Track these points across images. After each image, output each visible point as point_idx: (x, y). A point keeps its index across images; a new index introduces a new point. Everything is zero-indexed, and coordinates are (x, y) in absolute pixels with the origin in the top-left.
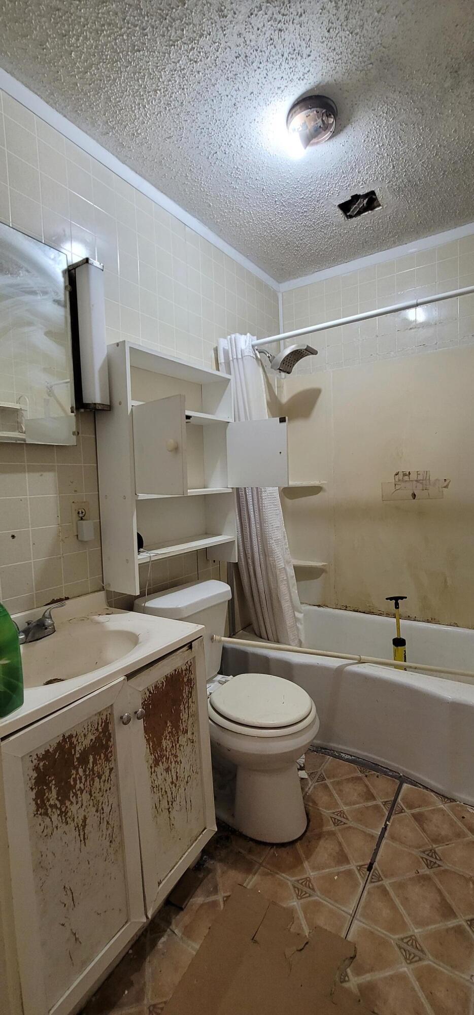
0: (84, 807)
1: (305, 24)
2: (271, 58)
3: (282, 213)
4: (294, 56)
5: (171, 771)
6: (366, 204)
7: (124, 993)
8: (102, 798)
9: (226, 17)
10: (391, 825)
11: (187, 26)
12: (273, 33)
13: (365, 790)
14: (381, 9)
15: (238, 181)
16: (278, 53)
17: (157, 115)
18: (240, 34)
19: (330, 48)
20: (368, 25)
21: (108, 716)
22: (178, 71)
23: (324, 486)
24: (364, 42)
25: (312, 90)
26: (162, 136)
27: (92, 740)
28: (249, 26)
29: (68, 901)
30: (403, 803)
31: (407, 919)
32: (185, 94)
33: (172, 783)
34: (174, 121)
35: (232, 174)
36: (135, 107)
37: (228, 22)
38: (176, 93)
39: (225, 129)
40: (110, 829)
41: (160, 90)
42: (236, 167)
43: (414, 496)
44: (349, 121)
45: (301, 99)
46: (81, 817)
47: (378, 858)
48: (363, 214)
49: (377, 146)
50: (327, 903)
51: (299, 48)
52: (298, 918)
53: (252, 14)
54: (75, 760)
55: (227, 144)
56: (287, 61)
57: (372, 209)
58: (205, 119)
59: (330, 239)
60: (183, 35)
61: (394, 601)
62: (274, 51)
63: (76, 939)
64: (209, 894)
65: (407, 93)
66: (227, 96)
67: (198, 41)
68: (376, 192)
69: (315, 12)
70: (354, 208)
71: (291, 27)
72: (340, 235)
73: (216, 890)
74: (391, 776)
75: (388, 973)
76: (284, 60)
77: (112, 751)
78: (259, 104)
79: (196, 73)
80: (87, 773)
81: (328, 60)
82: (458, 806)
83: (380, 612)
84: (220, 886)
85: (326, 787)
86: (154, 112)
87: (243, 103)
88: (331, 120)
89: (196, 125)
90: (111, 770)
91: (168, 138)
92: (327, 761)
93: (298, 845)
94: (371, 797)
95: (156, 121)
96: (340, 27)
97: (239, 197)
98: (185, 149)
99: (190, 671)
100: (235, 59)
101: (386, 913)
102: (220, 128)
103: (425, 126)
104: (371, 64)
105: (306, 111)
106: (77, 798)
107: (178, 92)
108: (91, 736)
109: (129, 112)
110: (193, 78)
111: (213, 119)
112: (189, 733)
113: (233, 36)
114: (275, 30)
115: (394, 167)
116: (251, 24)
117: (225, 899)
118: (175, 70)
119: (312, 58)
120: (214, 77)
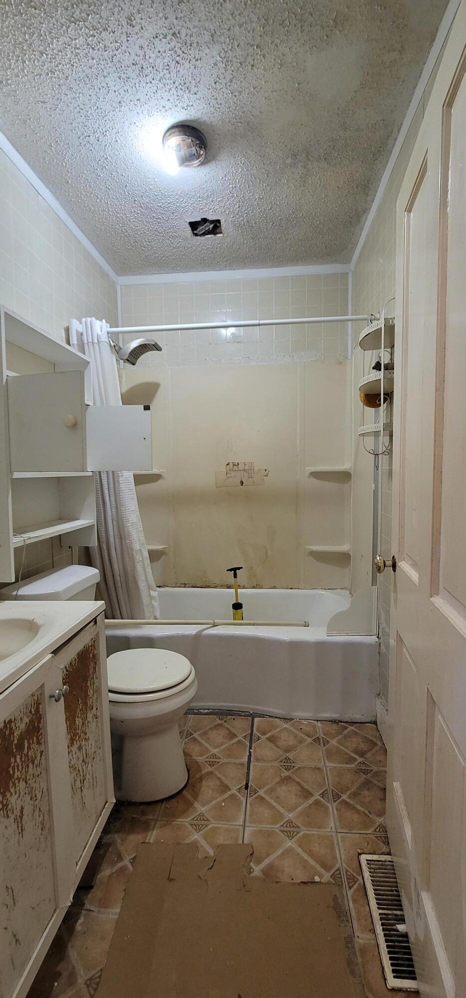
0: (21, 796)
1: (199, 69)
2: (164, 80)
3: (138, 213)
4: (183, 88)
5: (82, 748)
6: (212, 228)
7: (54, 985)
8: (35, 784)
9: (133, 27)
10: (254, 751)
11: (93, 14)
12: (171, 61)
13: (227, 732)
14: (256, 87)
15: (104, 170)
16: (171, 79)
17: (37, 75)
18: (142, 47)
19: (213, 96)
20: (245, 94)
21: (39, 697)
22: (72, 48)
23: (164, 475)
24: (239, 105)
25: (191, 121)
26: (35, 97)
27: (26, 723)
28: (152, 44)
29: (9, 901)
30: (258, 732)
31: (282, 810)
32: (73, 71)
33: (83, 761)
34: (53, 90)
35: (100, 162)
36: (12, 57)
37: (134, 32)
38: (63, 65)
39: (105, 119)
40: (42, 816)
41: (47, 55)
42: (105, 156)
43: (242, 483)
44: (214, 158)
45: (180, 124)
46: (19, 808)
47: (251, 777)
48: (207, 236)
49: (231, 186)
50: (222, 825)
51: (189, 84)
52: (202, 846)
53: (157, 37)
54: (14, 747)
55: (102, 132)
56: (176, 89)
57: (215, 234)
58: (87, 102)
59: (174, 248)
60: (88, 19)
61: (233, 572)
62: (168, 76)
63: (17, 941)
64: (114, 864)
65: (261, 156)
66: (115, 92)
67: (101, 32)
68: (221, 221)
69: (209, 64)
70: (201, 229)
71: (187, 65)
72: (184, 248)
73: (120, 858)
74: (244, 716)
75: (279, 852)
76: (174, 87)
77: (42, 733)
78: (142, 112)
79: (90, 58)
80: (23, 760)
81: (209, 104)
82: (296, 722)
83: (215, 585)
84: (123, 853)
85: (195, 739)
86: (34, 71)
87: (129, 104)
88: (202, 152)
89: (75, 103)
90: (42, 752)
91: (42, 102)
92: (190, 719)
93: (185, 793)
94: (233, 736)
95: (32, 80)
96: (224, 85)
97: (101, 185)
98: (57, 120)
99: (94, 646)
100: (132, 65)
101: (267, 813)
102: (100, 116)
103: (268, 185)
104: (240, 122)
105: (183, 136)
106: (15, 788)
107: (66, 65)
108: (26, 720)
109: (3, 58)
110: (86, 61)
111: (95, 105)
112: (94, 709)
113: (135, 45)
114: (173, 60)
115: (239, 207)
116: (154, 44)
117: (132, 861)
118: (69, 45)
119: (197, 96)
120: (107, 70)
